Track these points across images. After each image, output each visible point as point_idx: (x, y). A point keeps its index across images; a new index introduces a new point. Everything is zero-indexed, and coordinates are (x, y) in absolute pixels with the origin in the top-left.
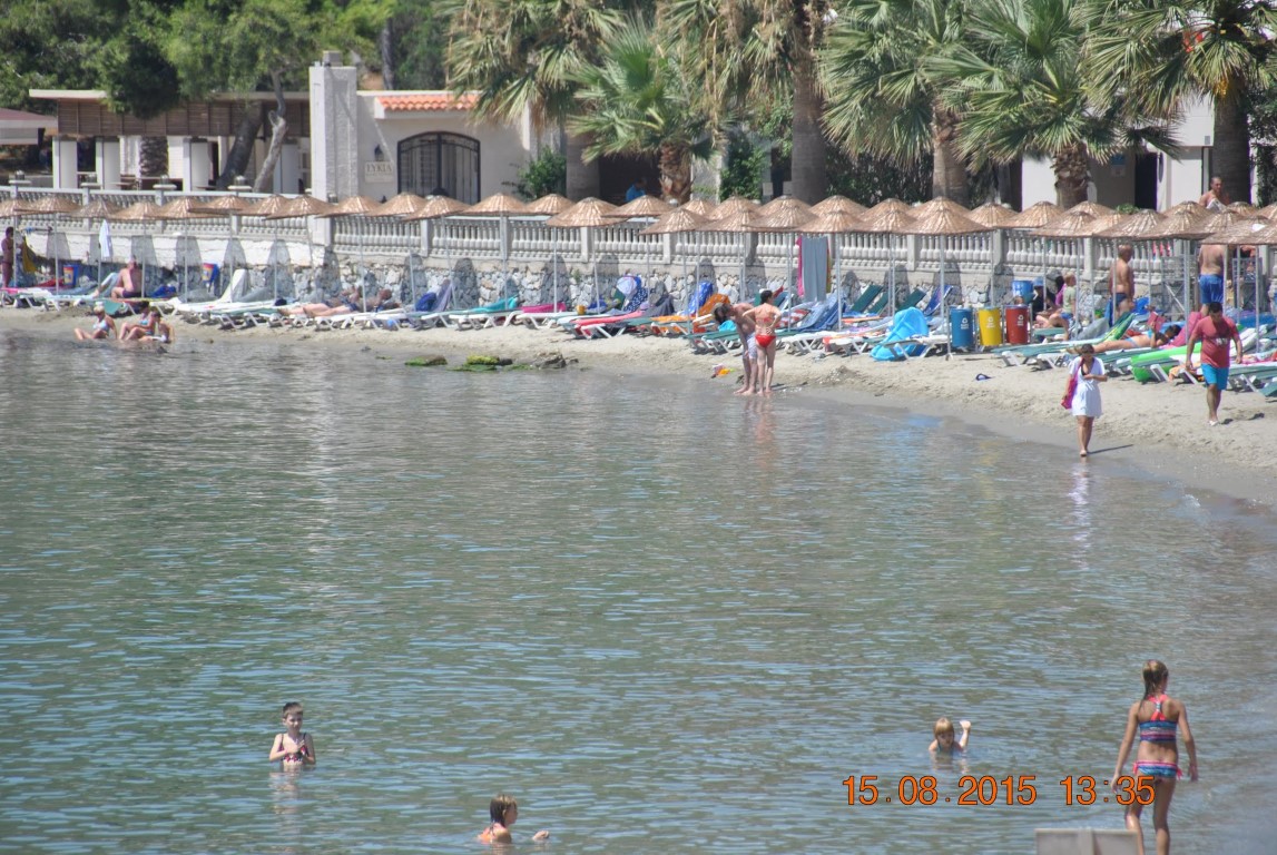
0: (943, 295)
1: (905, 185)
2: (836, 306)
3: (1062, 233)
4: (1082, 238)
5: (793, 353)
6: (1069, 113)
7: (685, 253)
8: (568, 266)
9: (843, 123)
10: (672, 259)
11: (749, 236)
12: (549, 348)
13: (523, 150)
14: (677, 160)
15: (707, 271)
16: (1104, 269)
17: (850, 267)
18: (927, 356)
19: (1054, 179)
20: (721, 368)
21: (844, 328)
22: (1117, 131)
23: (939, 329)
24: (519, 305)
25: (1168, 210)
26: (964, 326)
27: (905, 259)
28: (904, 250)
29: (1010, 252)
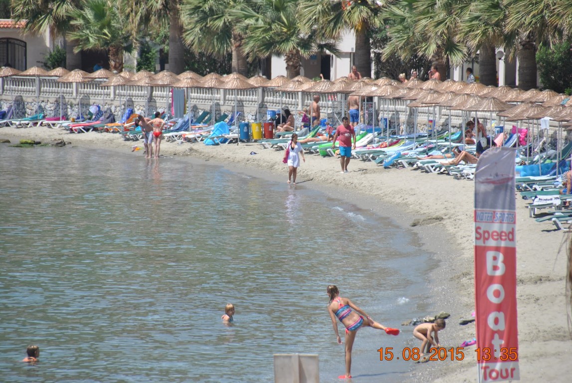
0: (236, 116)
1: (220, 67)
2: (188, 120)
3: (289, 90)
4: (298, 92)
5: (168, 141)
6: (292, 36)
7: (120, 95)
8: (67, 100)
9: (192, 38)
10: (115, 98)
11: (149, 88)
12: (58, 137)
13: (47, 47)
14: (117, 53)
15: (130, 103)
16: (307, 106)
17: (194, 103)
18: (229, 143)
19: (285, 65)
20: (136, 147)
21: (192, 130)
22: (313, 44)
23: (234, 131)
24: (44, 117)
25: (336, 80)
26: (245, 130)
27: (219, 100)
28: (219, 96)
29: (266, 98)
